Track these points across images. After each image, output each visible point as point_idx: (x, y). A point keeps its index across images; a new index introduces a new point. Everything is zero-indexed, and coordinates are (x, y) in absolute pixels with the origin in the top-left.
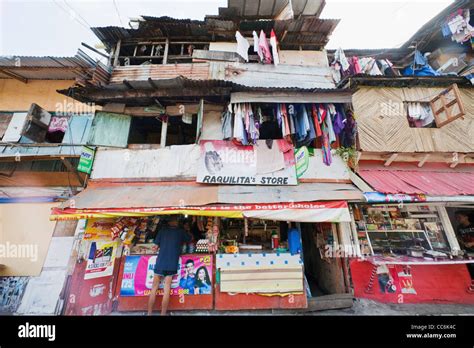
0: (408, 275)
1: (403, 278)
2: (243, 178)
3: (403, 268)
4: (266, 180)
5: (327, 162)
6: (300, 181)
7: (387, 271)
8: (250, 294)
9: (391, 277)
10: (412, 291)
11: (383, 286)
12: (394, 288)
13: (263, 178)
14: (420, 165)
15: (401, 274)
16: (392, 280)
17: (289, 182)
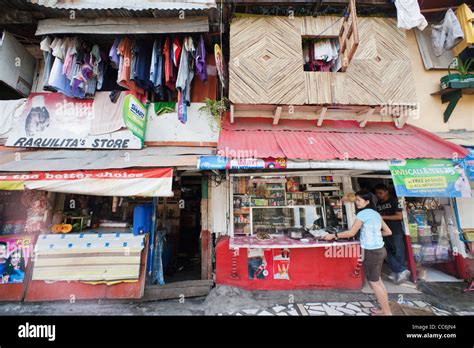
0: (286, 258)
1: (278, 262)
2: (69, 140)
3: (282, 252)
4: (100, 143)
5: (183, 119)
6: (146, 144)
7: (262, 255)
8: (72, 282)
9: (264, 261)
10: (285, 276)
11: (252, 272)
12: (266, 273)
13: (96, 141)
14: (319, 124)
15: (279, 258)
16: (265, 264)
17: (130, 145)
